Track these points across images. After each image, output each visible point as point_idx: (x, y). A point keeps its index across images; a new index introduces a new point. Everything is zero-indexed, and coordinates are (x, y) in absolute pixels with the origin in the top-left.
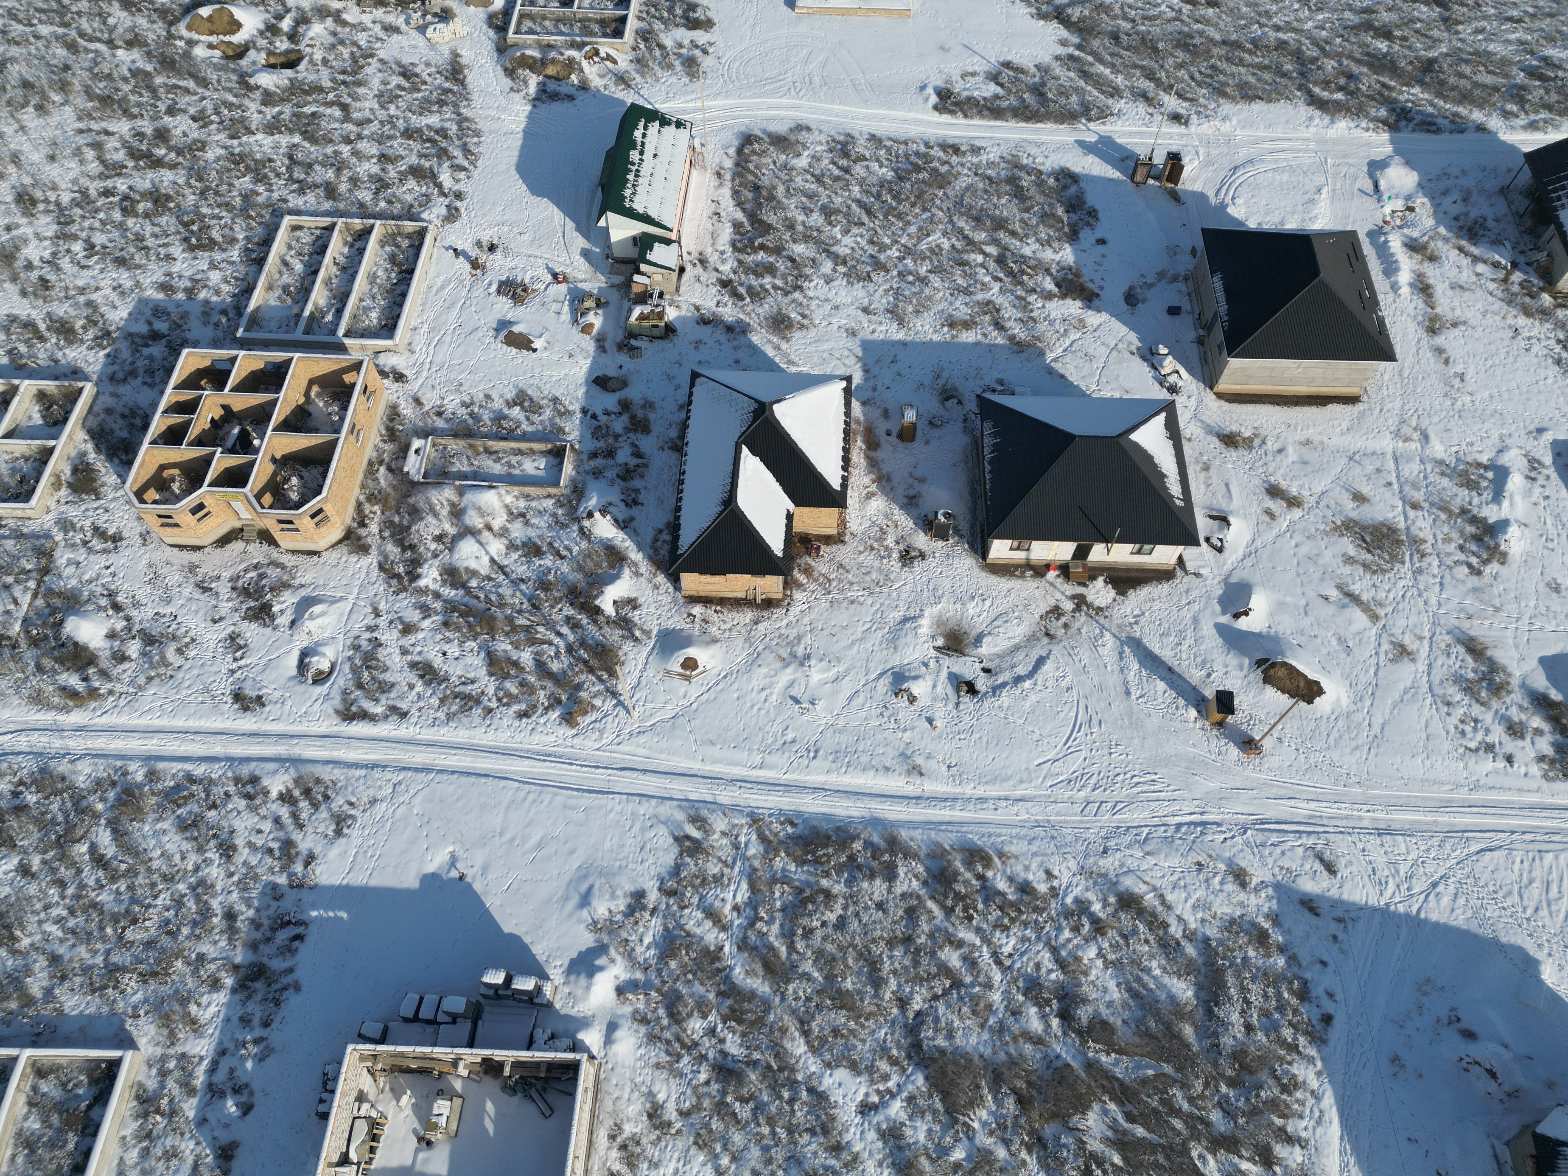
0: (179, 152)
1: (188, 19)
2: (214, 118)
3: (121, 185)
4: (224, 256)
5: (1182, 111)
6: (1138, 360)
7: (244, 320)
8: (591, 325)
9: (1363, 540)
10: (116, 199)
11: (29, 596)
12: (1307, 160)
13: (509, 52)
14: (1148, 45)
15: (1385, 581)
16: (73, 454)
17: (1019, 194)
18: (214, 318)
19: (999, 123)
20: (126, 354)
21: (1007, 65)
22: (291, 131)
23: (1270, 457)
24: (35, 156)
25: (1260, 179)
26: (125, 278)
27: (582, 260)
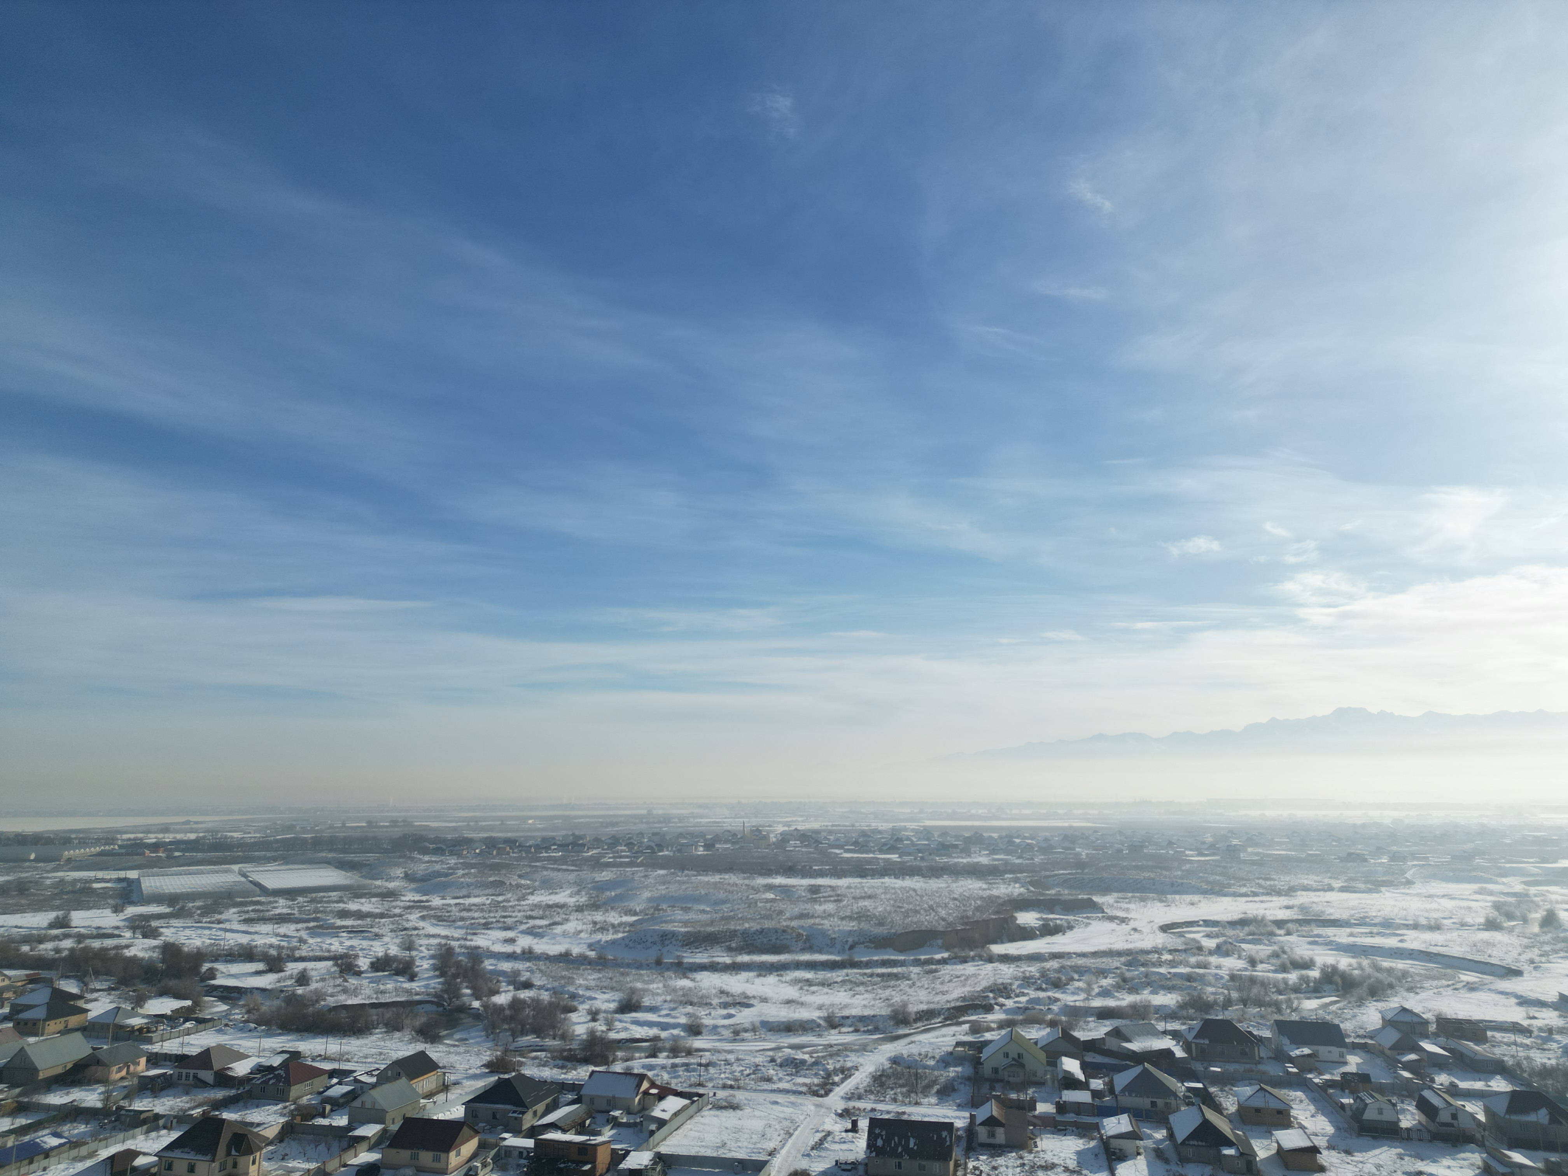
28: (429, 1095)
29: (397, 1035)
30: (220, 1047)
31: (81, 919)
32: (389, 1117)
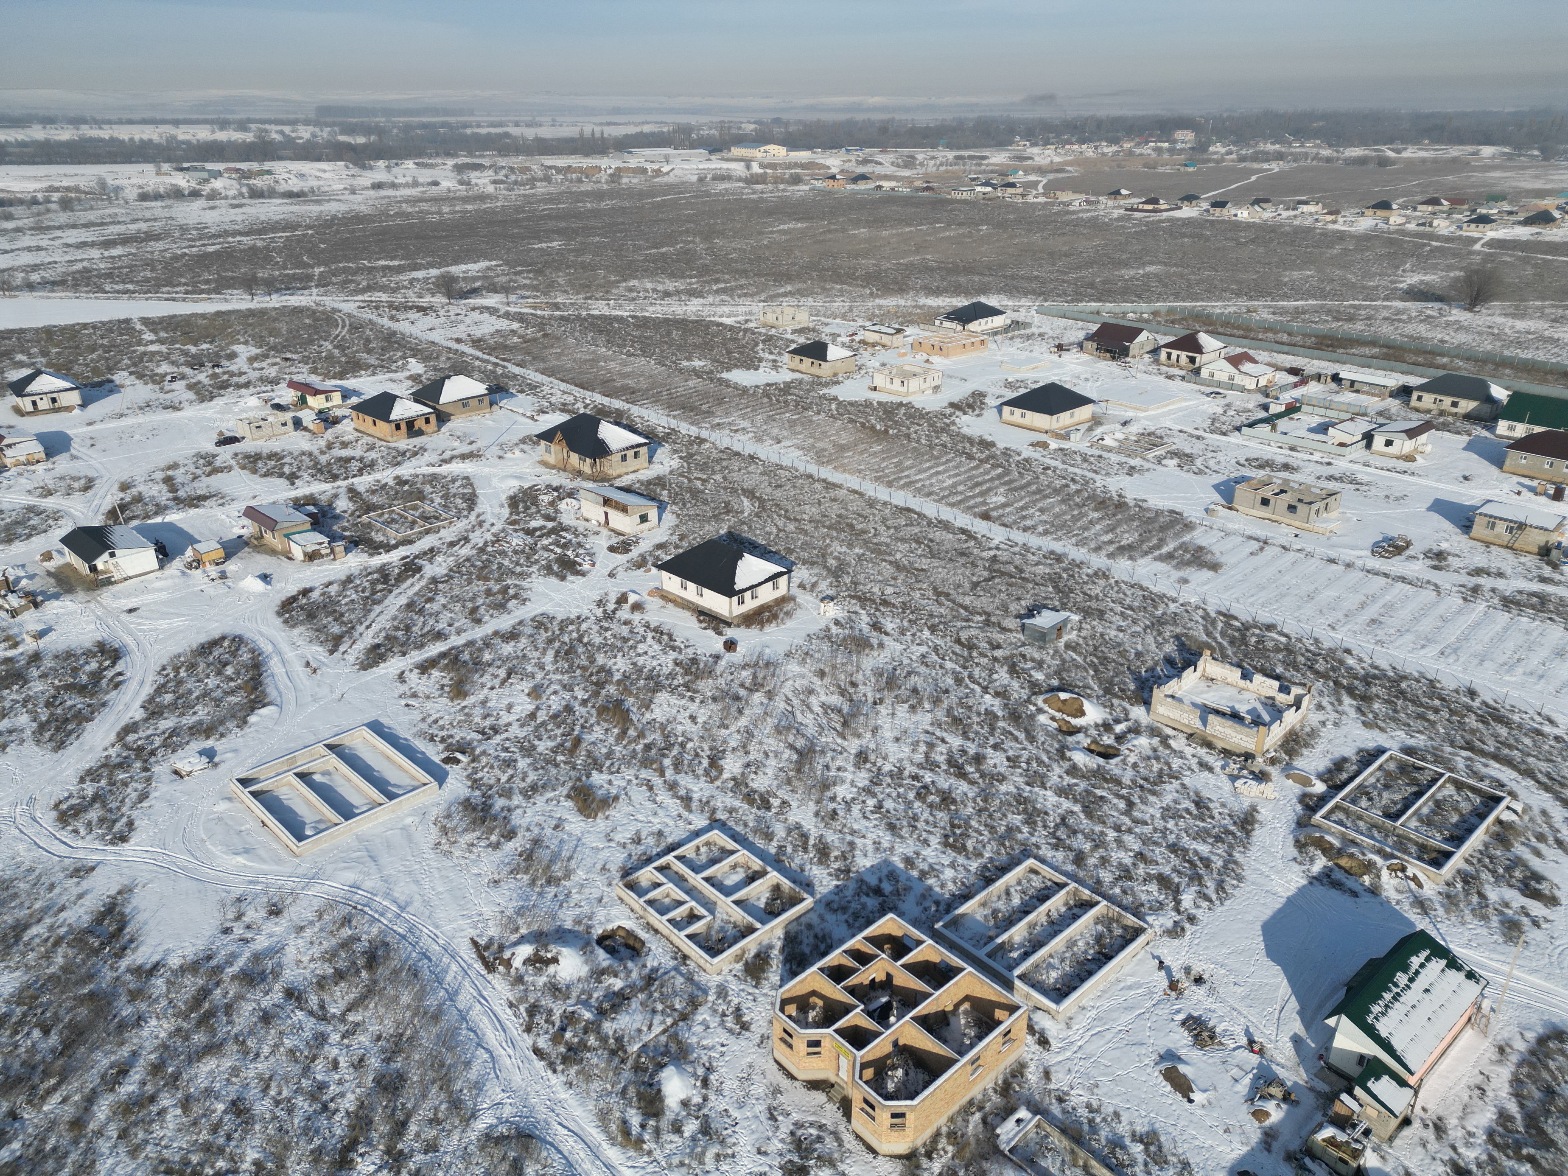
0: (983, 775)
1: (1048, 695)
2: (1024, 765)
3: (928, 777)
4: (966, 862)
7: (948, 918)
8: (1267, 1114)
10: (919, 785)
11: (661, 1029)
13: (1309, 830)
16: (765, 942)
18: (927, 904)
20: (849, 893)
22: (1076, 801)
24: (888, 733)
26: (886, 839)
27: (1290, 1045)
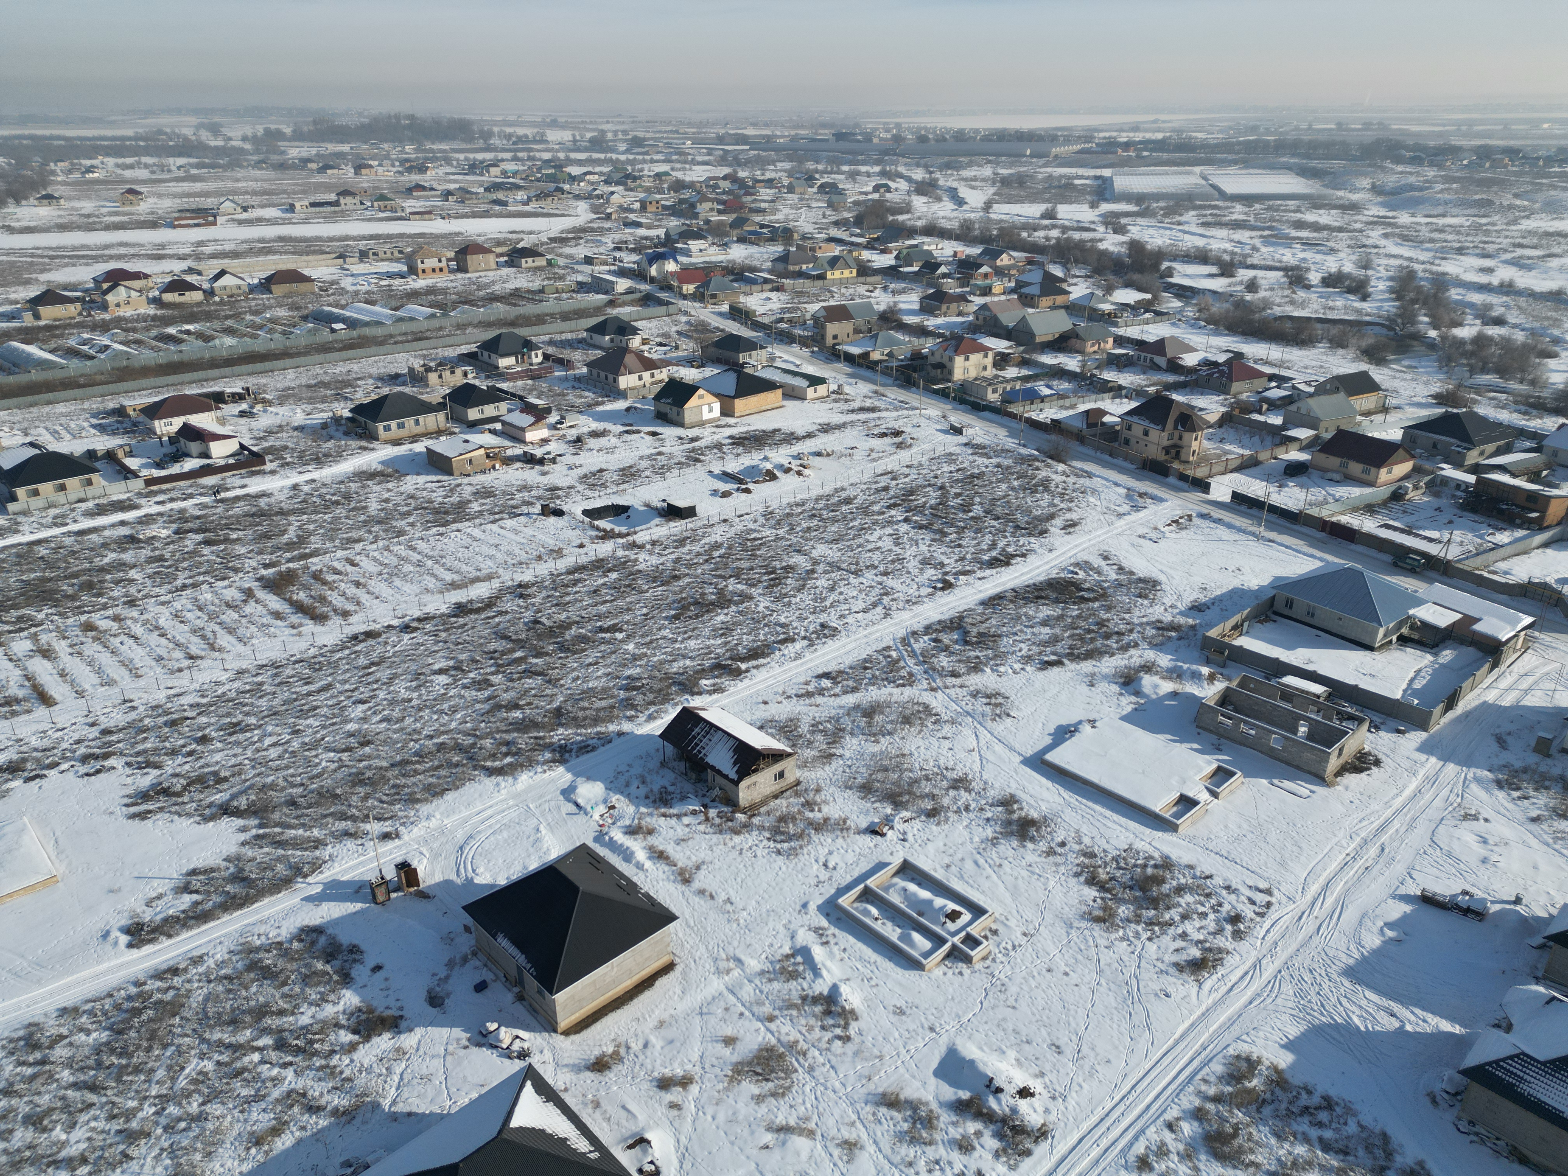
5: (388, 829)
6: (475, 1050)
9: (757, 1074)
12: (513, 814)
14: (328, 796)
15: (795, 1096)
17: (267, 973)
19: (211, 924)
21: (194, 872)
23: (641, 1057)
25: (486, 845)
28: (1367, 414)
29: (1341, 352)
30: (1173, 338)
31: (1067, 212)
32: (1323, 426)
